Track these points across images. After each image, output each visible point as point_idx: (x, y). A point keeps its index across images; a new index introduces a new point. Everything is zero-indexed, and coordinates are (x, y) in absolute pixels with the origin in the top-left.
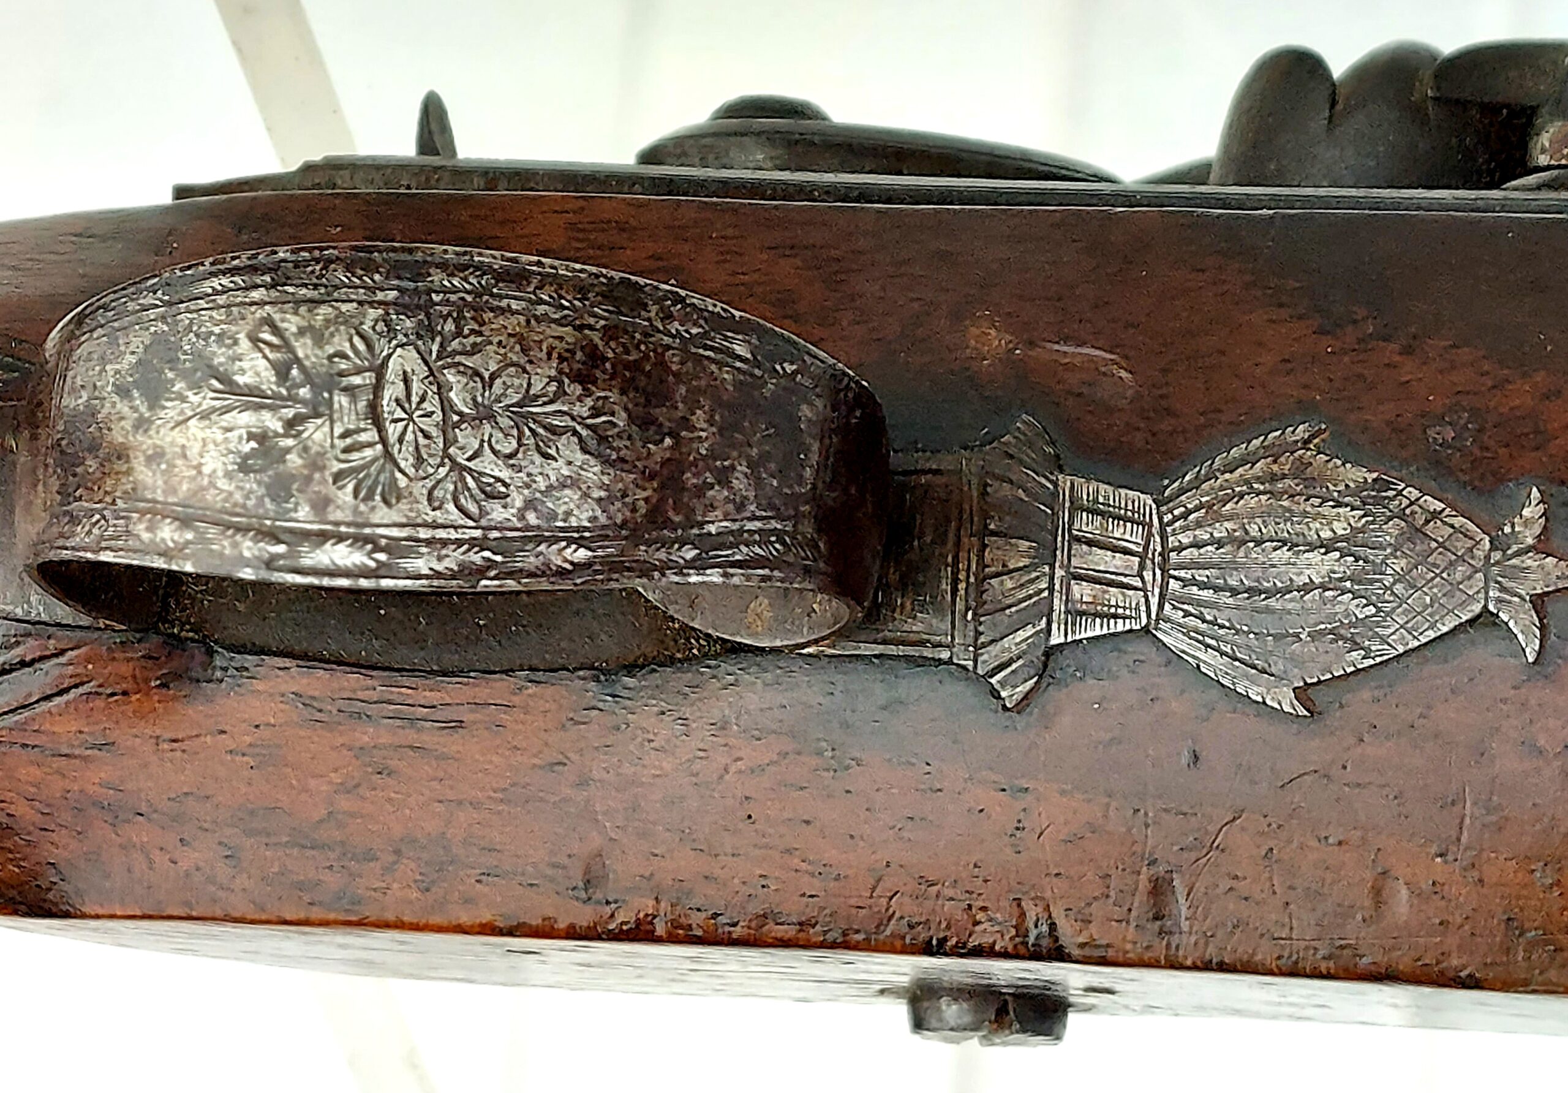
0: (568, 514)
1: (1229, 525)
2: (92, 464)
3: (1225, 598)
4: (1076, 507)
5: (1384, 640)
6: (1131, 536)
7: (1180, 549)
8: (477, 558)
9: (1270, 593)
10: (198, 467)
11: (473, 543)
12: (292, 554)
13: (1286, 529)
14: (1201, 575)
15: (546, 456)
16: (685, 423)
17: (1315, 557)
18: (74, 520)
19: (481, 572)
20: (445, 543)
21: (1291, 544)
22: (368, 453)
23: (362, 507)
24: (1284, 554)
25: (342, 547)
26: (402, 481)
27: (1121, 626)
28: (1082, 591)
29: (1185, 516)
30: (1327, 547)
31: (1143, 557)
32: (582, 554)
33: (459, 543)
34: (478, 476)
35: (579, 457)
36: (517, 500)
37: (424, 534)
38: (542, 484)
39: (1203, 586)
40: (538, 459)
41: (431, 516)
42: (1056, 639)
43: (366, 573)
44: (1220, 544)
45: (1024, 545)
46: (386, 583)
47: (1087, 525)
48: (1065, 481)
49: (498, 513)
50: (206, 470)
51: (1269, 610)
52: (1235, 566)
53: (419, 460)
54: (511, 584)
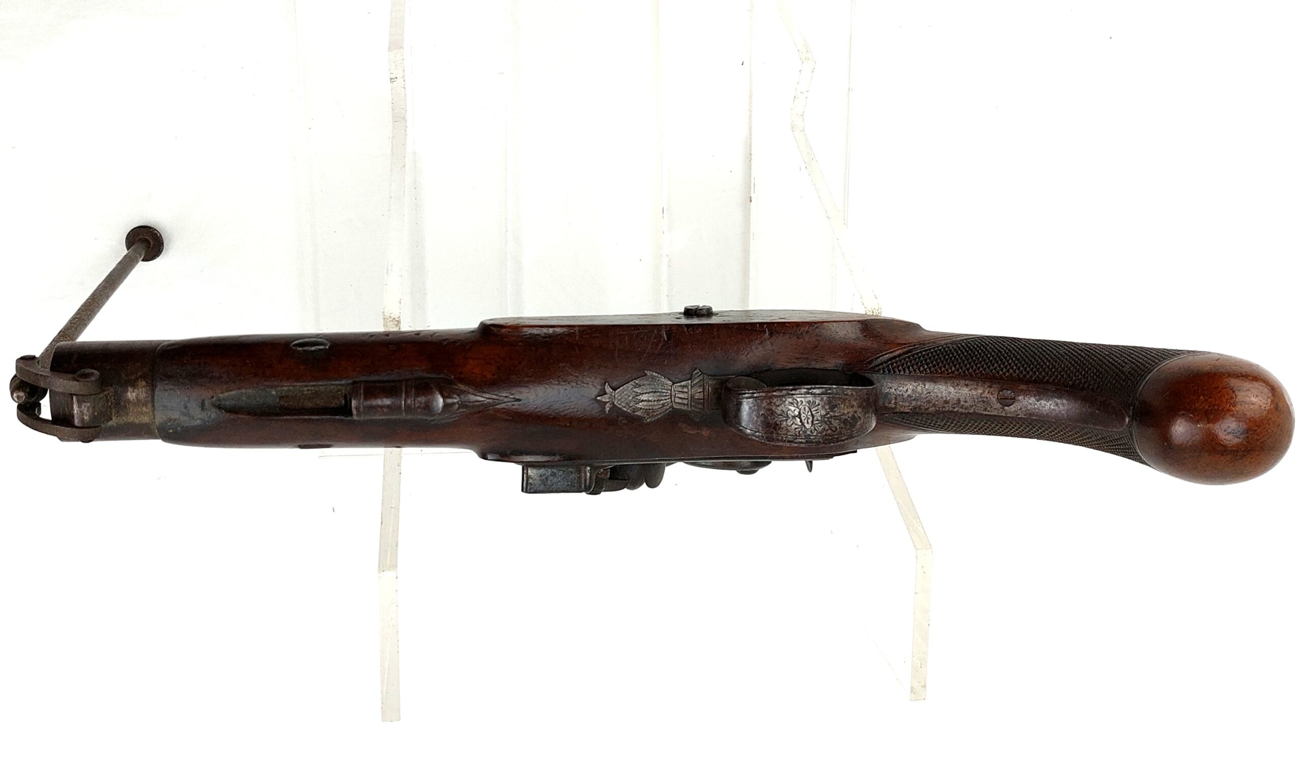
0: (777, 400)
1: (660, 403)
2: (864, 404)
3: (660, 390)
4: (687, 405)
5: (632, 385)
6: (677, 400)
7: (669, 399)
8: (793, 392)
9: (652, 392)
10: (845, 405)
11: (794, 395)
12: (826, 391)
13: (650, 403)
14: (664, 394)
15: (782, 410)
16: (758, 417)
17: (645, 399)
18: (867, 394)
19: (792, 390)
20: (799, 394)
21: (649, 401)
22: (814, 409)
23: (814, 400)
24: (650, 399)
25: (817, 392)
26: (807, 405)
27: (678, 384)
28: (686, 390)
29: (668, 404)
30: (643, 401)
31: (675, 397)
32: (774, 394)
33: (797, 394)
34: (794, 406)
35: (776, 411)
36: (787, 402)
37: (803, 396)
38: (783, 405)
39: (664, 392)
40: (784, 410)
41: (803, 399)
42: (690, 381)
43: (813, 388)
44: (662, 400)
45: (696, 397)
46: (809, 387)
47: (685, 402)
48: (689, 409)
49: (790, 400)
50: (843, 405)
51: (652, 389)
52: (659, 396)
53: (805, 409)
54: (787, 388)
